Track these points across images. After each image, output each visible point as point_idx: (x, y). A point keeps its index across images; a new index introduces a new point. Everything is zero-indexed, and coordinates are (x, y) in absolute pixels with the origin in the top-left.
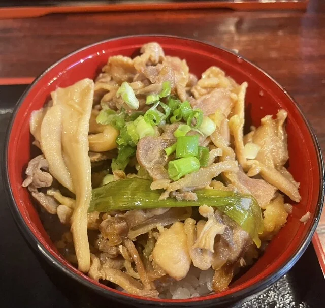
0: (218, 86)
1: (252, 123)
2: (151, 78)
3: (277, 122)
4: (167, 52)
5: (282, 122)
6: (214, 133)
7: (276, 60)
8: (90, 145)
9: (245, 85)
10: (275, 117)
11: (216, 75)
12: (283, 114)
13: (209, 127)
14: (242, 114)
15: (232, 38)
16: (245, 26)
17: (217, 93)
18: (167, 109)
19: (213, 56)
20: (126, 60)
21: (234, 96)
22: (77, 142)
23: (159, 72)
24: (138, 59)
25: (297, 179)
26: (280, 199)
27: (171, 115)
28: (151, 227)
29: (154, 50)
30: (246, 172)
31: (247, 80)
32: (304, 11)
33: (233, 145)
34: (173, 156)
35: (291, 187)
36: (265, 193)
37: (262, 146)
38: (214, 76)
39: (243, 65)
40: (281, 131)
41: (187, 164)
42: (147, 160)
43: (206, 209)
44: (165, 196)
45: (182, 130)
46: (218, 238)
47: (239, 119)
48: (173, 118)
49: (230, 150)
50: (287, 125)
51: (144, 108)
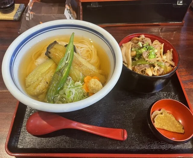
0: (157, 44)
1: (165, 52)
2: (144, 41)
3: (170, 52)
4: (145, 37)
5: (171, 51)
6: (157, 52)
7: (173, 40)
8: (131, 54)
9: (163, 44)
10: (170, 50)
11: (157, 42)
12: (172, 50)
13: (156, 51)
14: (163, 49)
15: (159, 34)
16: (163, 30)
17: (157, 45)
18: (147, 47)
19: (157, 38)
20: (137, 38)
21: (161, 46)
22: (129, 53)
23: (145, 40)
24: (140, 38)
25: (174, 62)
26: (171, 66)
27: (148, 48)
28: (145, 68)
29: (143, 36)
30: (163, 61)
31: (164, 43)
32: (183, 26)
33: (161, 55)
34: (149, 55)
35: (173, 64)
36: (167, 65)
37: (167, 56)
38: (156, 42)
39: (163, 40)
40: (171, 53)
41: (152, 56)
42: (145, 56)
43: (156, 65)
44: (148, 62)
45: (151, 51)
46: (158, 69)
47: (162, 50)
48: (149, 49)
49: (160, 56)
50: (173, 52)
51: (143, 47)
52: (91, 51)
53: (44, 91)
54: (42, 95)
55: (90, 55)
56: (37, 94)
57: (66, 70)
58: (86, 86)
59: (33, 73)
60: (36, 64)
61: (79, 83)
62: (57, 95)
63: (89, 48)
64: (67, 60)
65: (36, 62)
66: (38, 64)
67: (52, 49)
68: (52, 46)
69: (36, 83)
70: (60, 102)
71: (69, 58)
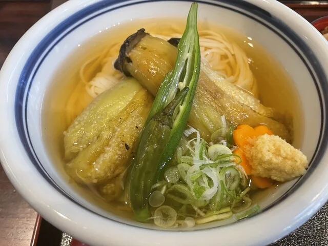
52: (233, 55)
53: (117, 172)
54: (113, 185)
55: (231, 67)
56: (98, 182)
57: (182, 108)
58: (244, 156)
59: (85, 117)
60: (92, 92)
61: (222, 148)
62: (158, 185)
63: (227, 48)
64: (181, 80)
65: (90, 86)
66: (97, 94)
67: (134, 51)
68: (136, 41)
69: (94, 147)
70: (168, 207)
71: (187, 74)
